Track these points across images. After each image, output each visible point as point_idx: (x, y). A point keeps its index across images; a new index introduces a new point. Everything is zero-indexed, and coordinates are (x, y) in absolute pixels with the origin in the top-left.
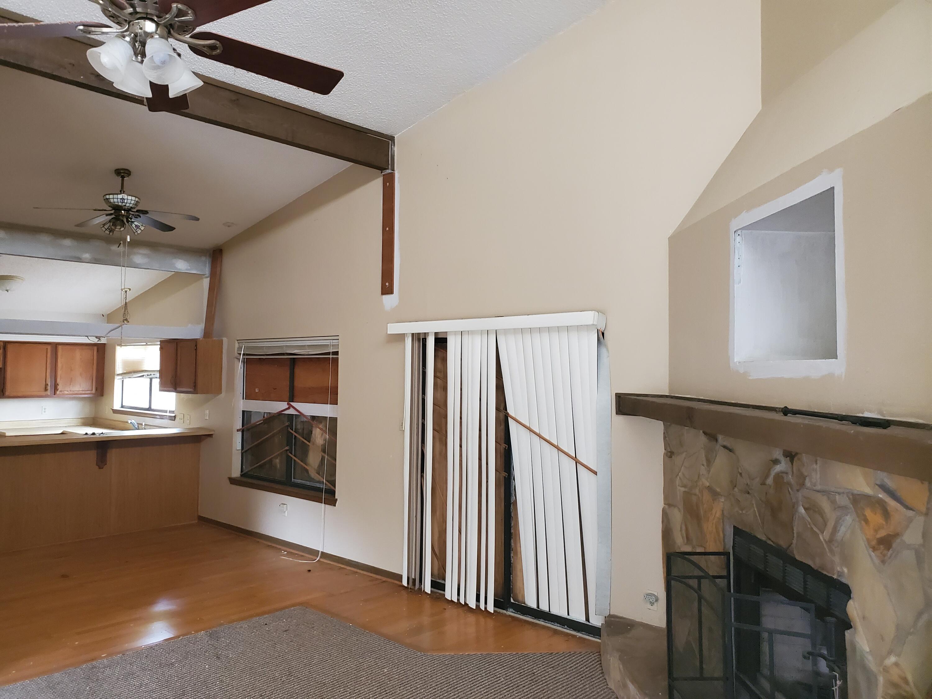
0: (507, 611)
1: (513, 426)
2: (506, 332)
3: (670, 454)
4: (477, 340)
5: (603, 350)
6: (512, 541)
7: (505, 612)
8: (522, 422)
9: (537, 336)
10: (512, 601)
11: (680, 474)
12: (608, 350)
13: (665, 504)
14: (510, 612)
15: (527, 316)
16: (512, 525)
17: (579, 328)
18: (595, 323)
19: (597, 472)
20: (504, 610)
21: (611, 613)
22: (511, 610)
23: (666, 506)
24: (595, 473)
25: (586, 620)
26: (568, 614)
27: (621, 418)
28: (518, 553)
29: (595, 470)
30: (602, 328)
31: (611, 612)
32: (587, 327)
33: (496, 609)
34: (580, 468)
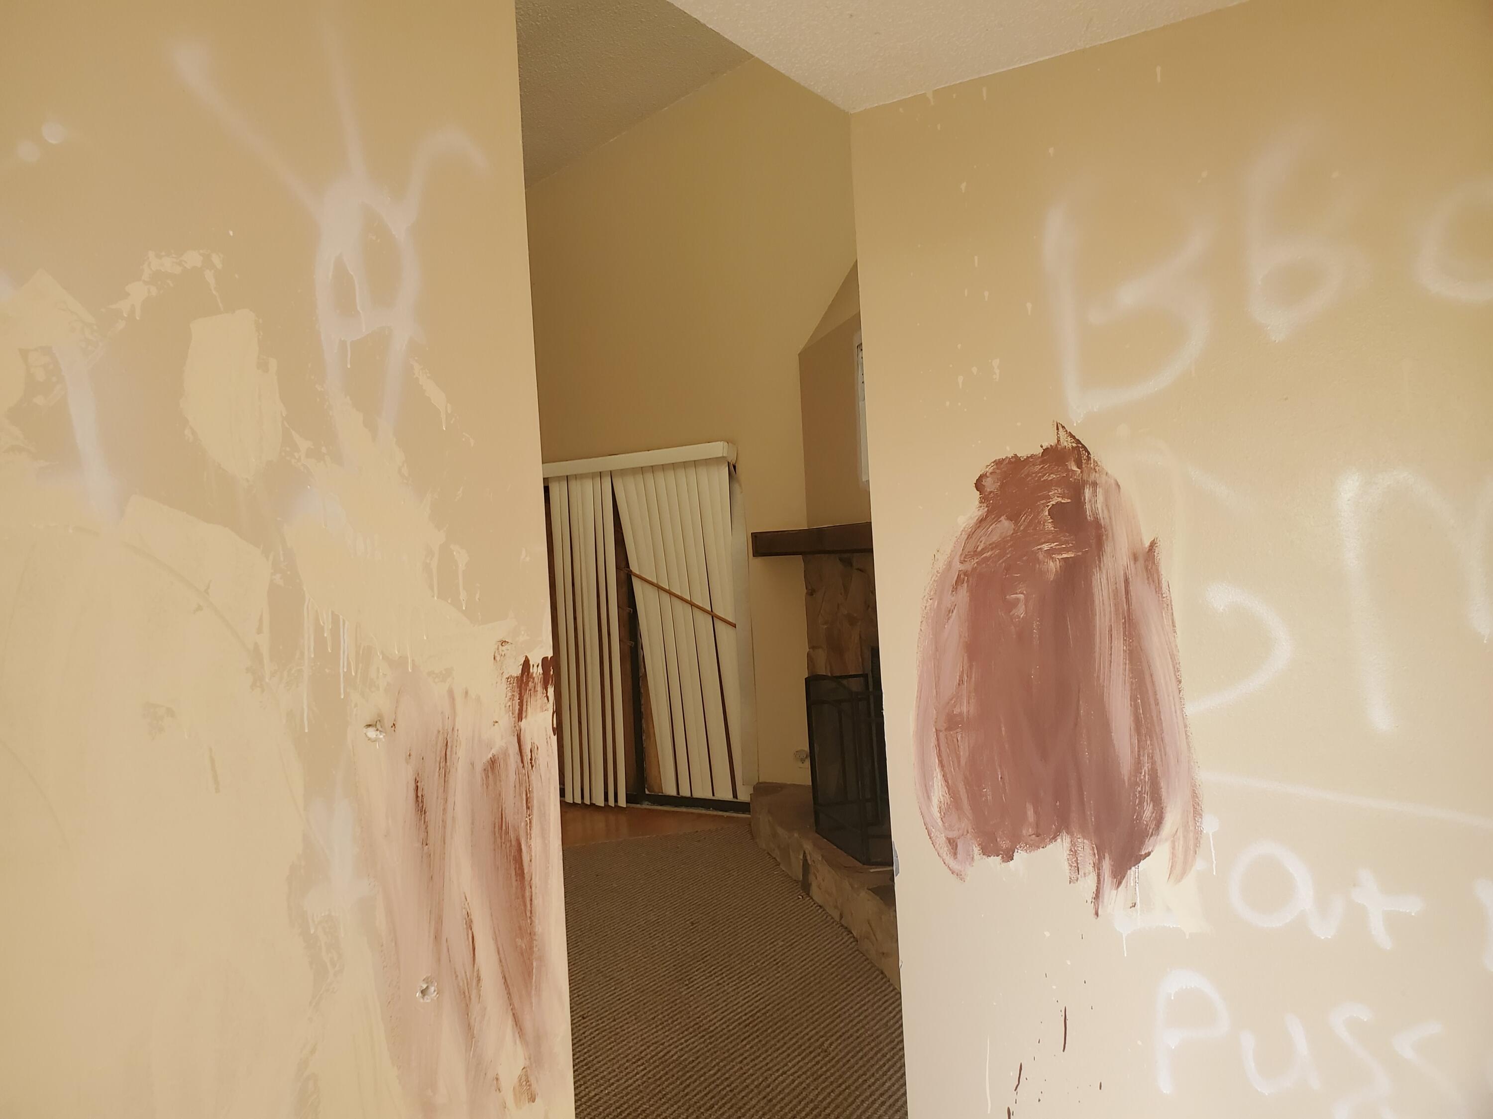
0: (641, 804)
1: (637, 585)
2: (623, 472)
3: (811, 592)
4: (588, 485)
5: (736, 487)
6: (643, 721)
7: (639, 806)
8: (648, 578)
9: (660, 476)
10: (647, 792)
11: (821, 611)
12: (740, 485)
13: (809, 648)
14: (646, 806)
15: (647, 452)
16: (643, 702)
17: (708, 462)
18: (724, 455)
19: (735, 625)
20: (638, 804)
21: (760, 781)
22: (646, 803)
23: (811, 650)
24: (734, 626)
25: (734, 797)
26: (713, 795)
27: (759, 560)
28: (652, 735)
29: (734, 622)
30: (732, 459)
31: (760, 778)
32: (717, 461)
33: (629, 805)
34: (716, 621)
